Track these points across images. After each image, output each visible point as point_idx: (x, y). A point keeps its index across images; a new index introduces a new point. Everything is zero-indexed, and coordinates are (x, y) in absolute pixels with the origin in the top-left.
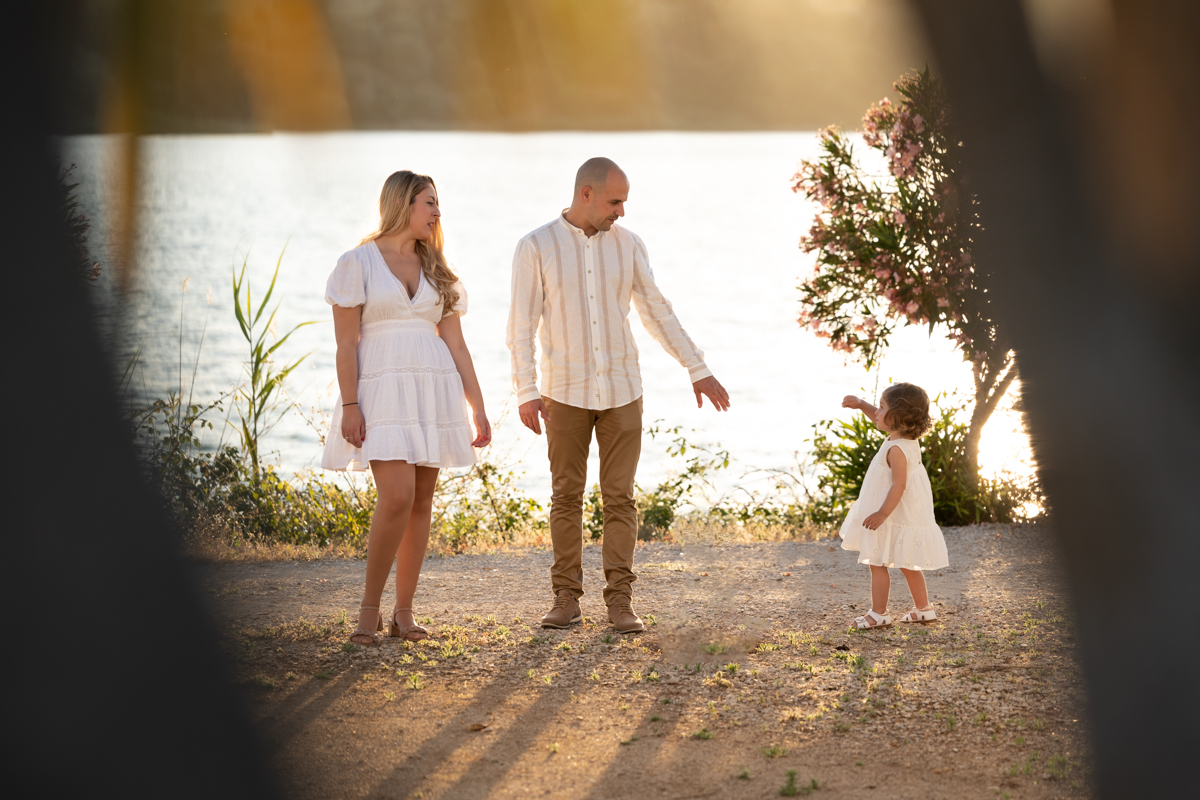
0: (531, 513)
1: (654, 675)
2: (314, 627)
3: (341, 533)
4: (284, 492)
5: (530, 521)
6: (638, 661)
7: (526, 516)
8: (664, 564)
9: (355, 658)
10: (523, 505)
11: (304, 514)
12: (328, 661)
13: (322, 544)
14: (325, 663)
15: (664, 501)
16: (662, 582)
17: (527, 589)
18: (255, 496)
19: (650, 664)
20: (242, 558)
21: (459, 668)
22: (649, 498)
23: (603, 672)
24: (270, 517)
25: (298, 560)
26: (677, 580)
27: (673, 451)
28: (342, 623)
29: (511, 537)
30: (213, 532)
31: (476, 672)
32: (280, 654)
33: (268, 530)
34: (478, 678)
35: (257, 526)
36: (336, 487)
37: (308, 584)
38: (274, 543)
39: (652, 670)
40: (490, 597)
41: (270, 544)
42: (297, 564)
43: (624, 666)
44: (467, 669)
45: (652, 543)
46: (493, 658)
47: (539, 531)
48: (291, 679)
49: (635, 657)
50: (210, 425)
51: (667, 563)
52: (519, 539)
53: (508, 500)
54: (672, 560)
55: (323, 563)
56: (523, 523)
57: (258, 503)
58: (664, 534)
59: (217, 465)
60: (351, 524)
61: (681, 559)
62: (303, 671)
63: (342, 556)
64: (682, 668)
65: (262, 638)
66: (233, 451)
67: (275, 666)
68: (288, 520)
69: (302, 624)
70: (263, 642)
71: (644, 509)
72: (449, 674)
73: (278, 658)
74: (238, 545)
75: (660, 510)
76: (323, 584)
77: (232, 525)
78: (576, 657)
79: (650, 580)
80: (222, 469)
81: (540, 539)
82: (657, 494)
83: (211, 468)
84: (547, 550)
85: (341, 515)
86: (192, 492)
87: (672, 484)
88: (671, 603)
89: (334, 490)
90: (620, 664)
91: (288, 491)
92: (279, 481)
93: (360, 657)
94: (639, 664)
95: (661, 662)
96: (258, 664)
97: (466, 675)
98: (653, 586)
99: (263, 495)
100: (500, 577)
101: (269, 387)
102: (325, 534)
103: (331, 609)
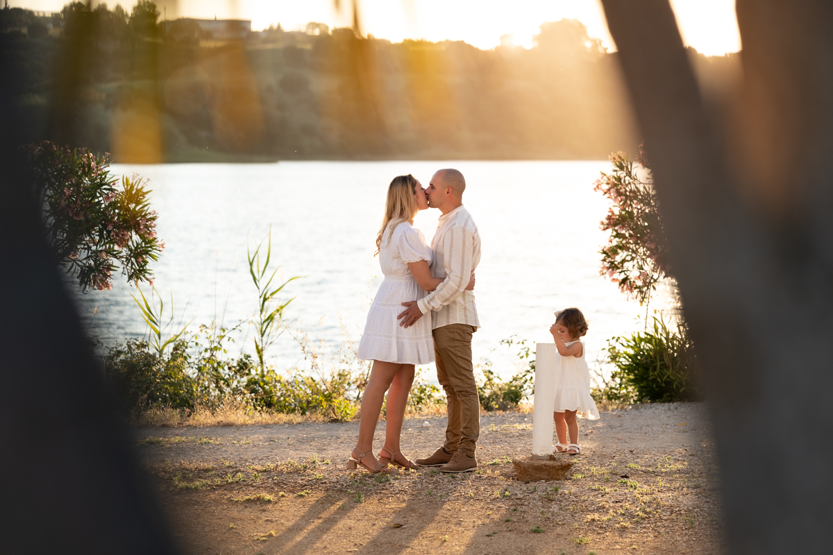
0: (433, 394)
1: (507, 493)
2: (297, 464)
3: (315, 407)
4: (279, 382)
5: (432, 399)
6: (497, 485)
7: (430, 396)
8: (514, 425)
9: (322, 483)
10: (428, 389)
11: (292, 395)
12: (305, 485)
13: (303, 414)
14: (304, 486)
15: (516, 387)
16: (513, 436)
17: (430, 441)
18: (262, 384)
19: (505, 487)
20: (253, 423)
21: (386, 489)
22: (506, 384)
23: (475, 491)
24: (271, 397)
25: (288, 423)
26: (523, 435)
27: (521, 355)
28: (314, 462)
29: (420, 409)
30: (235, 406)
31: (397, 491)
32: (275, 481)
33: (269, 405)
34: (398, 495)
35: (263, 403)
36: (312, 378)
37: (294, 438)
38: (273, 413)
39: (506, 490)
40: (406, 446)
41: (271, 414)
42: (287, 425)
43: (489, 488)
44: (391, 490)
45: (508, 412)
46: (408, 483)
47: (437, 405)
48: (283, 496)
49: (496, 482)
50: (233, 340)
51: (517, 425)
52: (425, 410)
53: (418, 387)
54: (520, 423)
55: (304, 425)
56: (428, 401)
57: (263, 388)
58: (515, 407)
59: (238, 365)
60: (321, 401)
61: (525, 422)
62: (290, 491)
63: (315, 421)
64: (525, 489)
65: (265, 471)
66: (248, 357)
67: (273, 488)
68: (282, 398)
69: (289, 463)
70: (265, 473)
71: (503, 392)
72: (380, 493)
73: (275, 483)
74: (251, 414)
75: (512, 392)
76: (303, 438)
77: (247, 402)
78: (459, 482)
79: (506, 435)
80: (241, 368)
81: (438, 410)
82: (511, 382)
83: (234, 367)
84: (443, 417)
85: (315, 396)
86: (222, 382)
87: (521, 376)
88: (519, 449)
89: (310, 380)
90: (486, 487)
91: (282, 381)
92: (276, 375)
93: (325, 483)
94: (498, 486)
95: (512, 485)
96: (262, 487)
97: (391, 494)
98: (508, 439)
99: (266, 383)
100: (413, 434)
101: (271, 318)
102: (305, 408)
103: (308, 453)
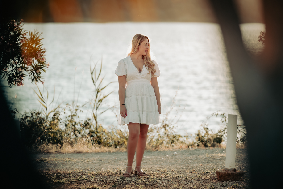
0: (179, 139)
1: (213, 187)
2: (112, 172)
3: (121, 144)
5: (179, 141)
6: (208, 183)
7: (178, 140)
8: (218, 154)
9: (124, 181)
10: (177, 137)
11: (111, 139)
12: (116, 182)
13: (116, 147)
14: (115, 182)
15: (220, 136)
16: (217, 159)
17: (177, 161)
18: (96, 133)
19: (212, 184)
20: (91, 151)
21: (154, 184)
22: (215, 134)
23: (197, 186)
24: (100, 139)
25: (108, 152)
26: (222, 159)
27: (223, 120)
28: (120, 171)
29: (173, 146)
30: (83, 143)
31: (160, 185)
32: (101, 180)
33: (99, 143)
34: (160, 187)
35: (96, 142)
36: (121, 131)
37: (111, 159)
39: (212, 185)
40: (165, 163)
41: (100, 147)
42: (108, 153)
43: (204, 184)
44: (157, 184)
45: (215, 148)
46: (165, 181)
47: (181, 144)
48: (105, 187)
49: (208, 181)
51: (219, 154)
52: (175, 147)
53: (172, 135)
54: (221, 153)
55: (116, 153)
56: (177, 142)
57: (97, 135)
58: (219, 145)
59: (85, 123)
60: (125, 142)
61: (223, 153)
62: (108, 184)
63: (121, 151)
64: (221, 185)
65: (96, 175)
66: (89, 120)
67: (100, 183)
68: (106, 140)
69: (108, 171)
70: (97, 176)
71: (213, 138)
72: (152, 186)
73: (101, 181)
74: (90, 147)
75: (217, 138)
76: (115, 159)
77: (89, 142)
78: (190, 181)
79: (214, 159)
80: (86, 125)
81: (181, 147)
82: (217, 133)
83: (83, 125)
84: (183, 150)
85: (122, 139)
86: (77, 132)
87: (222, 130)
88: (219, 166)
89: (120, 131)
90: (203, 183)
91: (106, 131)
92: (103, 128)
94: (209, 183)
95: (215, 183)
96: (95, 182)
98: (214, 161)
99: (98, 133)
100: (169, 158)
101: (101, 101)
102: (117, 144)
103: (117, 167)
